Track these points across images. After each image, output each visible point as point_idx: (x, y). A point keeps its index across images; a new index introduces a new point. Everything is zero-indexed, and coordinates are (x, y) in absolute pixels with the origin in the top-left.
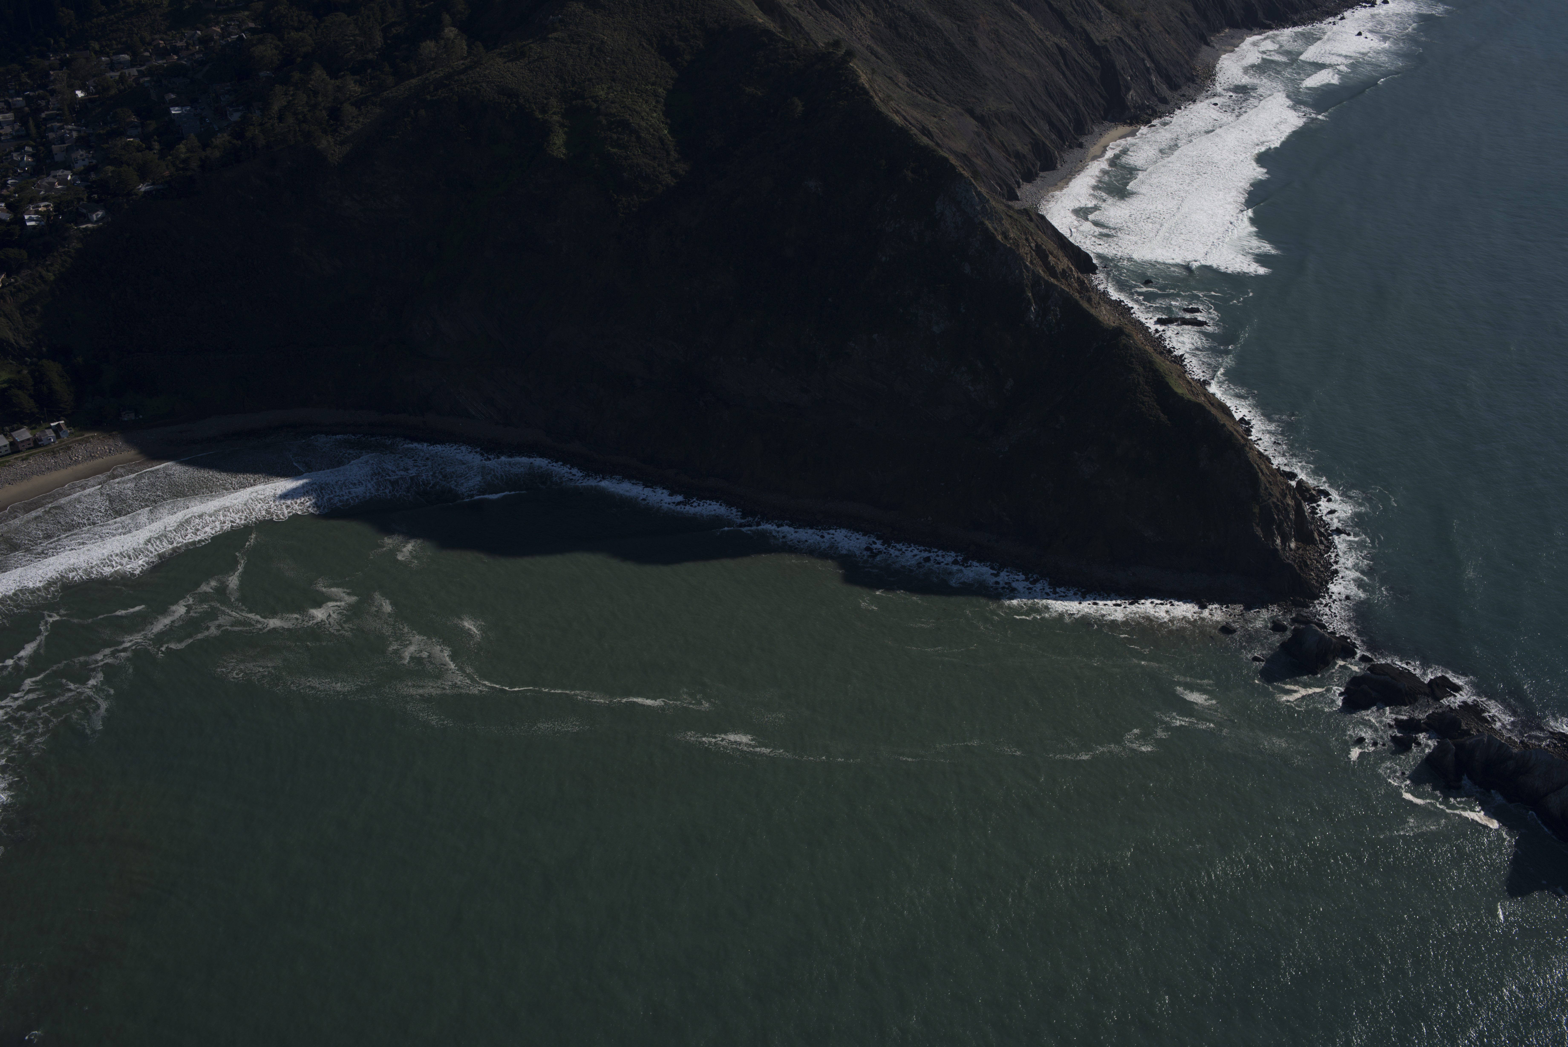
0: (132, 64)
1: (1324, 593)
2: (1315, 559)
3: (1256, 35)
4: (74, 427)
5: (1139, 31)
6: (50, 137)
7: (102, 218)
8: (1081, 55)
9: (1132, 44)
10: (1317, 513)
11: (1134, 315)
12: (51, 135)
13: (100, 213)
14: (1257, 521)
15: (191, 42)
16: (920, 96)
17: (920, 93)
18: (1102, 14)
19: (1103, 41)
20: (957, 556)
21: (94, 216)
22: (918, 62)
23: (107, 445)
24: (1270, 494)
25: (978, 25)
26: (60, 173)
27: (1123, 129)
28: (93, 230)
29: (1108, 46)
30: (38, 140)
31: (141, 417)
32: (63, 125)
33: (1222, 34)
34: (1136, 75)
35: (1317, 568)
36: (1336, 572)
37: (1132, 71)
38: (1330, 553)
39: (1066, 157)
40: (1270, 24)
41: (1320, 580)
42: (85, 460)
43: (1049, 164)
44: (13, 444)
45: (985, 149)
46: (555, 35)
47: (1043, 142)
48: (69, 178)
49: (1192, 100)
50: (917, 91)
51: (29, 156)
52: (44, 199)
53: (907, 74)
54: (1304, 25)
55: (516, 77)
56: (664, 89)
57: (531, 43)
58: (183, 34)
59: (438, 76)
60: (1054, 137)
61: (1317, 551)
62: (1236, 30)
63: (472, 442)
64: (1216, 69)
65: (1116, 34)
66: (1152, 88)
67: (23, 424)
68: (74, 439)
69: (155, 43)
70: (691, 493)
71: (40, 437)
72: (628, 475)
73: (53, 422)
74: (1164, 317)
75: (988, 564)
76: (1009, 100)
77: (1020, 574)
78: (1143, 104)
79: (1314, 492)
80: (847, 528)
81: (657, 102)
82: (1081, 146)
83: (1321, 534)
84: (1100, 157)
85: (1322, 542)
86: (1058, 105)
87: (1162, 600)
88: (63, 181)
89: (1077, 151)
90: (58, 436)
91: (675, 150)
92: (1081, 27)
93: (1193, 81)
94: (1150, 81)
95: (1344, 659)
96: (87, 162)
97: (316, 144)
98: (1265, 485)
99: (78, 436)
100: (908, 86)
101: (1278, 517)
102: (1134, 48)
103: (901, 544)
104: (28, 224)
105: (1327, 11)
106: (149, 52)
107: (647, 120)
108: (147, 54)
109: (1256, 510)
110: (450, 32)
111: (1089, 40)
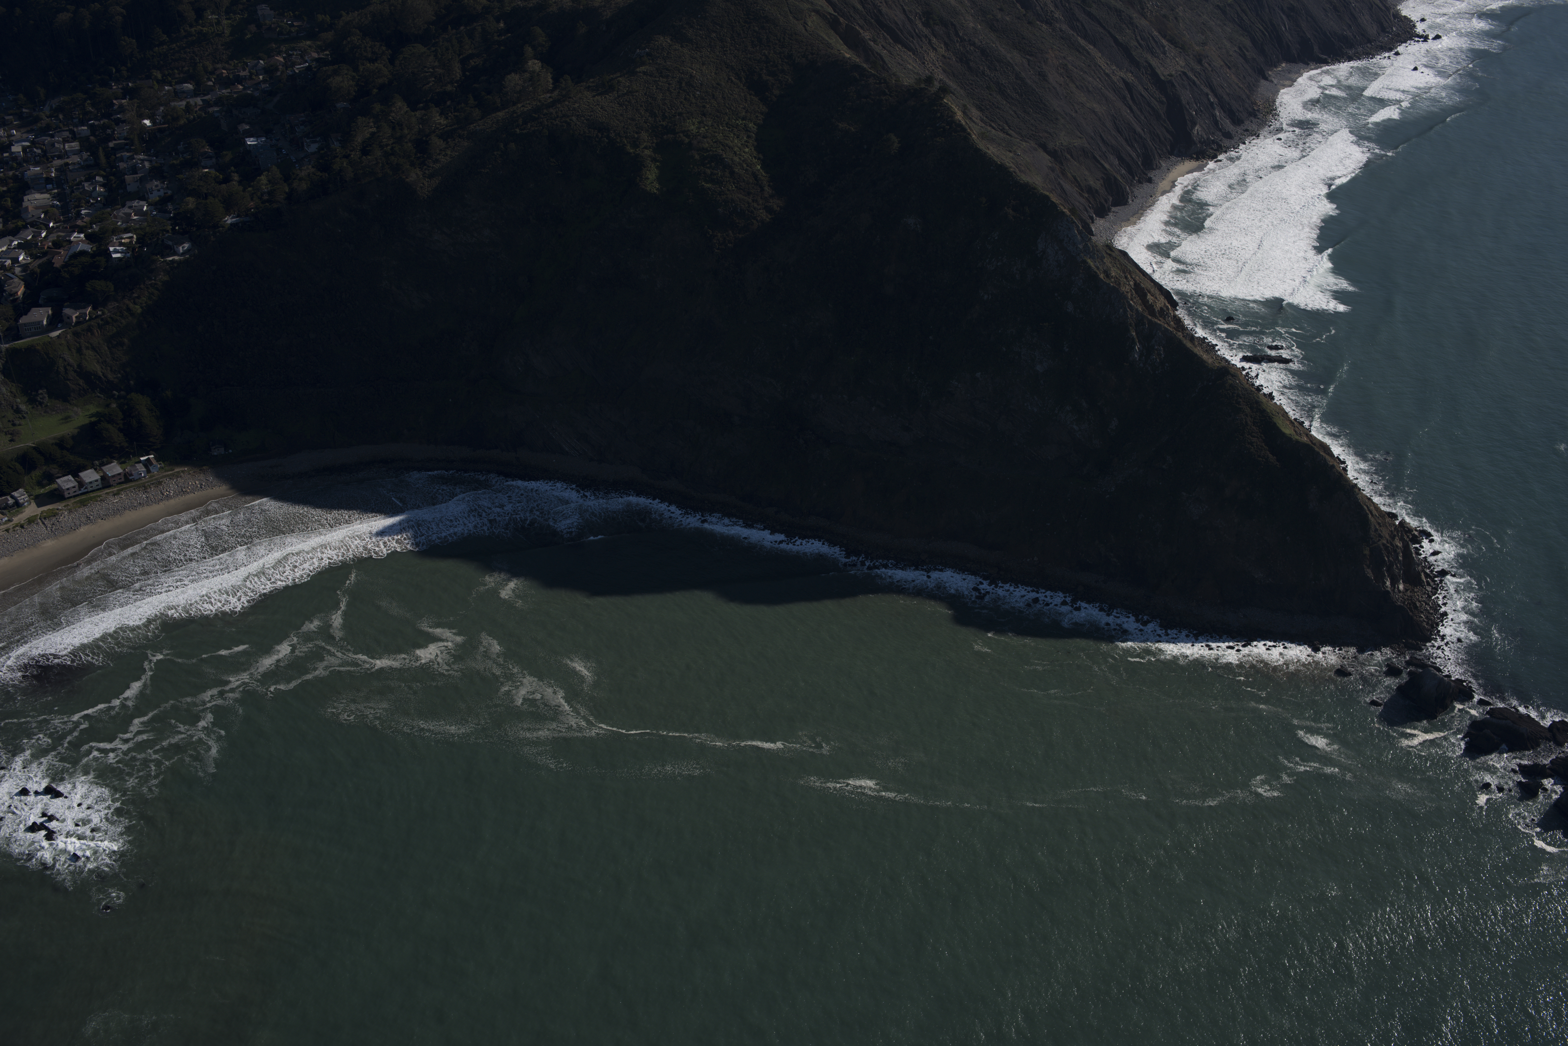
0: (196, 93)
1: (1435, 635)
2: (1424, 601)
3: (1312, 69)
4: (163, 462)
5: (1202, 66)
6: (121, 167)
7: (188, 251)
8: (1147, 90)
9: (1196, 79)
10: (1421, 554)
11: (1219, 353)
12: (122, 165)
13: (186, 246)
14: (1368, 563)
15: (254, 71)
16: (993, 131)
17: (993, 128)
18: (1166, 49)
19: (1168, 75)
20: (1065, 597)
21: (181, 248)
22: (990, 96)
23: (199, 480)
24: (1380, 536)
25: (1047, 59)
26: (135, 203)
27: (1189, 164)
28: (179, 263)
29: (1174, 81)
30: (108, 170)
31: (230, 451)
32: (133, 155)
33: (1280, 69)
34: (1201, 111)
35: (1426, 610)
36: (1445, 614)
37: (1197, 105)
38: (1437, 595)
39: (1136, 192)
40: (1326, 59)
41: (1430, 622)
42: (176, 495)
43: (1121, 199)
44: (104, 478)
45: (1059, 184)
46: (643, 68)
47: (1115, 177)
48: (145, 208)
49: (1255, 135)
50: (990, 126)
51: (100, 186)
52: (127, 231)
53: (980, 108)
54: (1360, 59)
55: (606, 111)
56: (755, 124)
57: (618, 77)
58: (246, 64)
59: (526, 109)
60: (1123, 171)
61: (1425, 593)
62: (1293, 65)
63: (567, 478)
64: (1277, 104)
65: (1180, 68)
66: (1216, 123)
67: (114, 458)
68: (165, 474)
69: (218, 72)
70: (792, 533)
71: (131, 471)
72: (728, 512)
73: (143, 456)
74: (1249, 354)
75: (1097, 605)
76: (1079, 134)
77: (1130, 615)
78: (1209, 138)
79: (1416, 533)
80: (952, 568)
81: (748, 137)
82: (1150, 181)
83: (1427, 575)
84: (1169, 192)
85: (1429, 584)
86: (1126, 140)
87: (1275, 642)
88: (139, 212)
89: (1146, 186)
90: (148, 471)
91: (769, 186)
92: (1146, 62)
93: (1255, 116)
94: (1214, 116)
95: (1462, 702)
96: (162, 193)
97: (404, 177)
98: (1375, 526)
99: (168, 471)
100: (982, 120)
101: (1388, 558)
102: (1198, 82)
103: (1008, 585)
104: (114, 256)
105: (1381, 46)
106: (212, 81)
107: (740, 155)
108: (210, 83)
109: (1367, 552)
110: (534, 65)
111: (1154, 75)
